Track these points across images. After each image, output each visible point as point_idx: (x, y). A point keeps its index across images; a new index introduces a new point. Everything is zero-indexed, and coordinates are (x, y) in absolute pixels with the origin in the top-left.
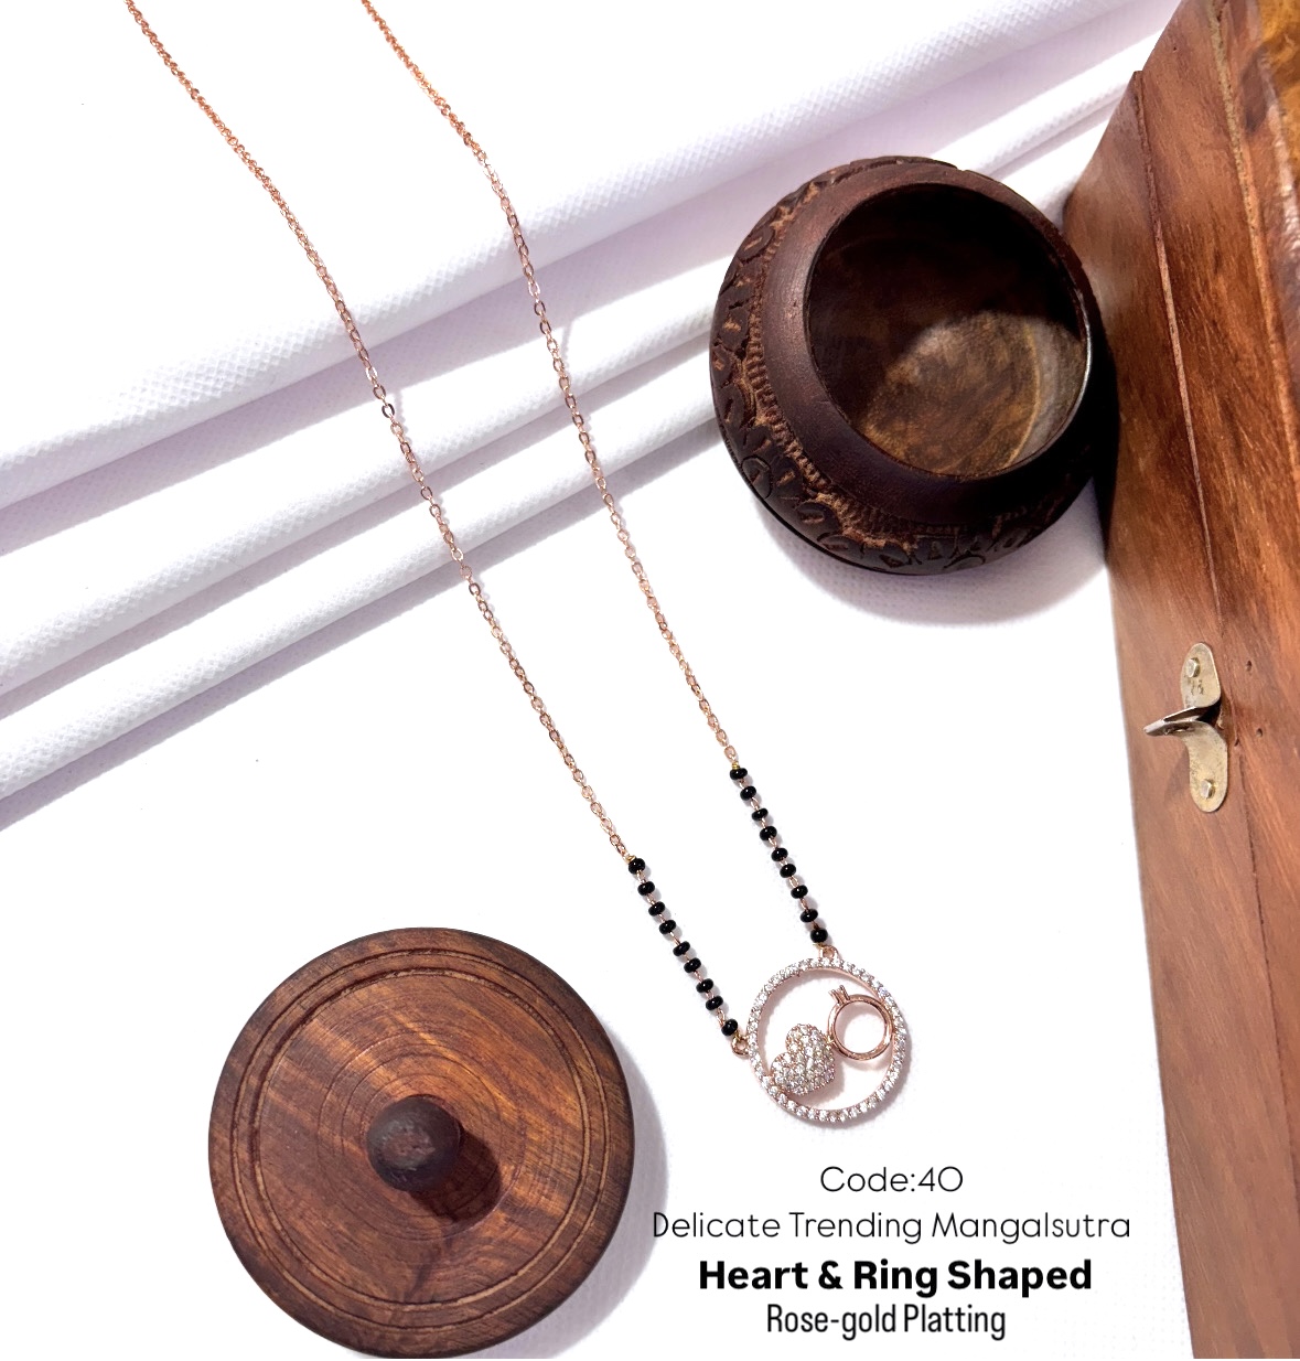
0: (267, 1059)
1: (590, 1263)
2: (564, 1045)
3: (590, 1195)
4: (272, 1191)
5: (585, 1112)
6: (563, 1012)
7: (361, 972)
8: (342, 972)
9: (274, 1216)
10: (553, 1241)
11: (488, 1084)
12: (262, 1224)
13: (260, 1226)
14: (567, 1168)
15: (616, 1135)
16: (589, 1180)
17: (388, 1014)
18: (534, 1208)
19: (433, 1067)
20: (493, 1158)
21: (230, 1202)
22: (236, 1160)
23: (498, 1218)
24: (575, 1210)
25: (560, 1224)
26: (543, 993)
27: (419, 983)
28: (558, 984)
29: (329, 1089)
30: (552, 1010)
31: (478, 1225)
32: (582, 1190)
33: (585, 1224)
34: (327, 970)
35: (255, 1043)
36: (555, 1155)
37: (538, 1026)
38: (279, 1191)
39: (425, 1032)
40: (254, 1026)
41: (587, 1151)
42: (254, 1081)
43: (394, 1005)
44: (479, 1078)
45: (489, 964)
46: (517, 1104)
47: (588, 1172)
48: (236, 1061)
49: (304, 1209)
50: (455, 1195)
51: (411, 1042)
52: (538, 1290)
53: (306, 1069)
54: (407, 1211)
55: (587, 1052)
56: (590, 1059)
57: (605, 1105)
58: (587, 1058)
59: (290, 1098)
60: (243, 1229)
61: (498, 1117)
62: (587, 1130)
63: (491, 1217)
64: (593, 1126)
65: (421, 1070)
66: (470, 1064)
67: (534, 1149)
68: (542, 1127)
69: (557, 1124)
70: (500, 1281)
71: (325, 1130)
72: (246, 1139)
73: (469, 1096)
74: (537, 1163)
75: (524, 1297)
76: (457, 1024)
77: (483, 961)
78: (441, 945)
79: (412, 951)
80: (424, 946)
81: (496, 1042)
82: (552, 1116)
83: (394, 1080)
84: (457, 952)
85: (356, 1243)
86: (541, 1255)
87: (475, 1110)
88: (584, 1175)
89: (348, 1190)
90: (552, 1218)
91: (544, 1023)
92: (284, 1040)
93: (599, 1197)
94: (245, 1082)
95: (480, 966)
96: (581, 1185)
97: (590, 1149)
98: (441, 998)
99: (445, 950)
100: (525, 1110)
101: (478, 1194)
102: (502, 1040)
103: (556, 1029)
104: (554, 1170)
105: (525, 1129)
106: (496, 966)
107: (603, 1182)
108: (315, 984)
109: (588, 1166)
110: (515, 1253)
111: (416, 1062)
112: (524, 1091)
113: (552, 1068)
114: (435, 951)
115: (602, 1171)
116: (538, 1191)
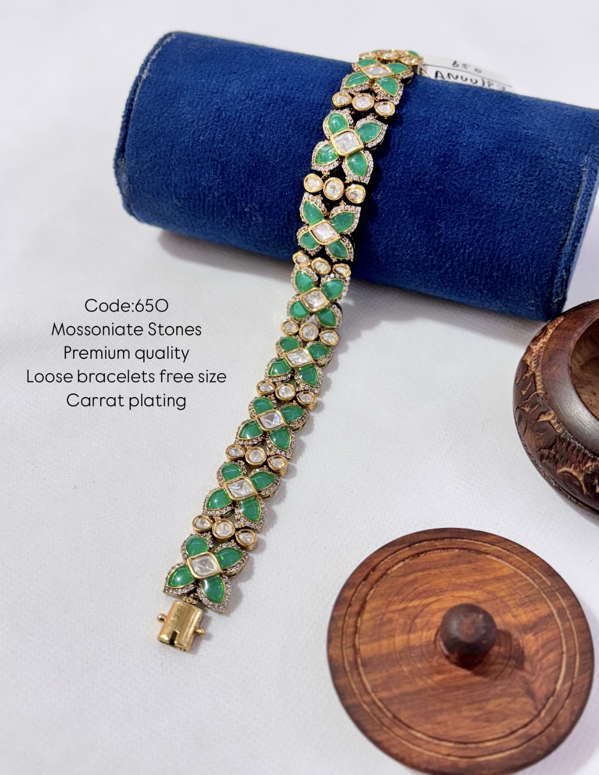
2: (469, 550)
3: (550, 592)
4: (431, 733)
5: (508, 564)
6: (451, 538)
7: (355, 608)
8: (347, 618)
9: (444, 742)
10: (560, 624)
11: (459, 594)
12: (444, 751)
14: (528, 592)
15: (531, 560)
16: (542, 587)
17: (387, 613)
18: (537, 620)
19: (431, 612)
23: (528, 640)
24: (551, 601)
25: (553, 615)
27: (383, 586)
30: (446, 541)
33: (562, 604)
34: (340, 623)
36: (518, 591)
37: (452, 553)
38: (434, 729)
39: (410, 603)
42: (367, 697)
43: (384, 607)
44: (452, 596)
45: (401, 551)
46: (480, 589)
47: (538, 584)
48: (349, 700)
49: (454, 724)
51: (409, 612)
52: (579, 648)
53: (382, 669)
55: (479, 543)
56: (484, 544)
57: (511, 554)
59: (391, 688)
64: (518, 566)
65: (427, 618)
66: (443, 595)
67: (508, 598)
68: (500, 587)
69: (505, 580)
70: (561, 661)
71: (420, 684)
74: (516, 602)
75: (578, 657)
76: (418, 586)
77: (397, 553)
78: (373, 564)
79: (365, 579)
80: (367, 572)
81: (442, 576)
82: (499, 579)
83: (422, 634)
84: (383, 560)
85: (489, 713)
86: (562, 634)
88: (537, 587)
89: (460, 696)
90: (549, 615)
91: (449, 549)
92: (357, 669)
93: (554, 589)
95: (397, 556)
96: (542, 591)
97: (528, 575)
98: (399, 583)
99: (377, 565)
100: (486, 588)
102: (443, 573)
104: (526, 597)
105: (495, 595)
106: (405, 549)
107: (548, 582)
108: (343, 634)
109: (535, 582)
110: (553, 644)
111: (421, 618)
112: (476, 582)
113: (475, 562)
114: (374, 569)
115: (541, 578)
116: (531, 611)
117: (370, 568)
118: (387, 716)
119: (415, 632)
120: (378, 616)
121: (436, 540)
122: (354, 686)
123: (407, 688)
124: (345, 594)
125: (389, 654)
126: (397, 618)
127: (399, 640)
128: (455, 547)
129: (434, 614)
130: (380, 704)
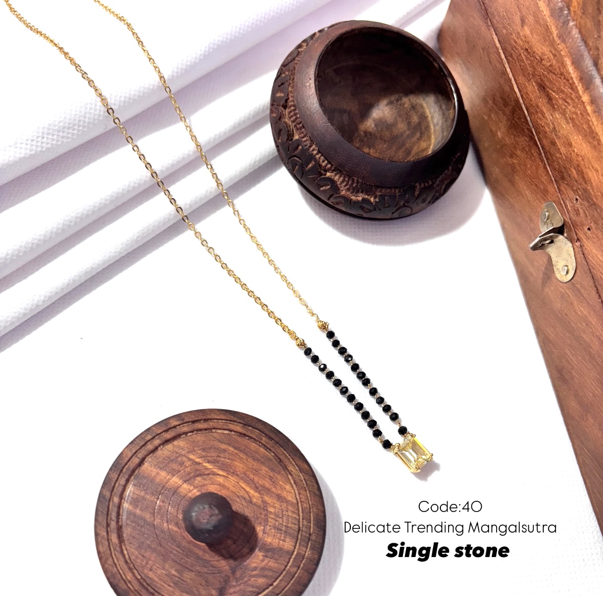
0: (122, 487)
1: (311, 573)
2: (281, 460)
3: (306, 537)
4: (133, 558)
5: (297, 493)
6: (278, 443)
7: (168, 436)
8: (157, 437)
9: (135, 571)
10: (290, 564)
11: (243, 486)
12: (129, 576)
13: (129, 578)
14: (291, 524)
15: (315, 503)
16: (304, 529)
17: (184, 456)
18: (277, 548)
19: (212, 480)
20: (251, 524)
21: (111, 567)
22: (111, 544)
23: (258, 556)
24: (300, 543)
25: (292, 555)
26: (266, 434)
27: (199, 438)
28: (273, 429)
29: (158, 498)
30: (272, 442)
31: (248, 561)
32: (302, 535)
33: (305, 552)
34: (149, 437)
35: (115, 480)
36: (284, 518)
37: (267, 453)
38: (137, 557)
39: (206, 463)
40: (113, 471)
41: (301, 514)
42: (116, 500)
43: (187, 451)
44: (238, 483)
45: (235, 423)
46: (260, 494)
47: (303, 525)
48: (105, 491)
49: (153, 566)
50: (234, 546)
51: (199, 469)
52: (286, 592)
53: (144, 490)
54: (209, 559)
55: (293, 462)
56: (295, 466)
57: (307, 488)
58: (293, 465)
59: (137, 506)
60: (119, 581)
61: (251, 503)
62: (299, 503)
63: (255, 556)
64: (302, 500)
65: (206, 482)
66: (232, 476)
67: (273, 516)
68: (275, 504)
69: (283, 502)
70: (264, 590)
71: (157, 521)
72: (116, 531)
73: (234, 493)
74: (275, 523)
76: (222, 456)
77: (232, 422)
78: (208, 417)
79: (193, 422)
80: (200, 418)
81: (245, 463)
82: (279, 498)
83: (193, 490)
84: (218, 419)
85: (182, 580)
86: (284, 573)
87: (238, 500)
88: (301, 526)
89: (175, 552)
90: (288, 552)
91: (268, 450)
92: (130, 476)
93: (311, 538)
94: (111, 502)
95: (228, 424)
96: (300, 533)
97: (303, 513)
98: (212, 444)
99: (211, 419)
100: (265, 497)
101: (246, 544)
102: (247, 461)
103: (275, 452)
104: (285, 526)
105: (266, 506)
106: (239, 424)
107: (312, 530)
108: (143, 445)
109: (303, 522)
110: (270, 574)
111: (203, 479)
112: (263, 486)
113: (276, 472)
114: (206, 420)
115: (310, 523)
116: (278, 538)
117: (204, 417)
119: (191, 485)
120: (177, 453)
123: (147, 516)
124: (171, 421)
126: (187, 465)
127: (175, 480)
128: (273, 450)
129: (213, 483)
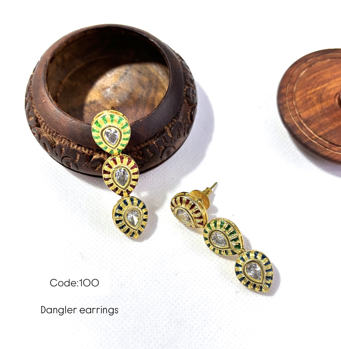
7: (290, 97)
11: (339, 80)
17: (307, 95)
30: (322, 56)
39: (316, 89)
43: (304, 93)
44: (336, 81)
51: (317, 93)
65: (327, 94)
66: (330, 82)
77: (300, 67)
79: (289, 82)
80: (288, 78)
98: (307, 81)
99: (292, 74)
102: (326, 71)
106: (303, 64)
111: (324, 94)
114: (291, 77)
117: (289, 76)
118: (326, 143)
119: (323, 102)
120: (303, 98)
121: (317, 57)
122: (304, 133)
123: (331, 128)
124: (282, 91)
125: (316, 114)
126: (312, 97)
127: (318, 107)
128: (327, 58)
129: (329, 91)
130: (320, 139)
